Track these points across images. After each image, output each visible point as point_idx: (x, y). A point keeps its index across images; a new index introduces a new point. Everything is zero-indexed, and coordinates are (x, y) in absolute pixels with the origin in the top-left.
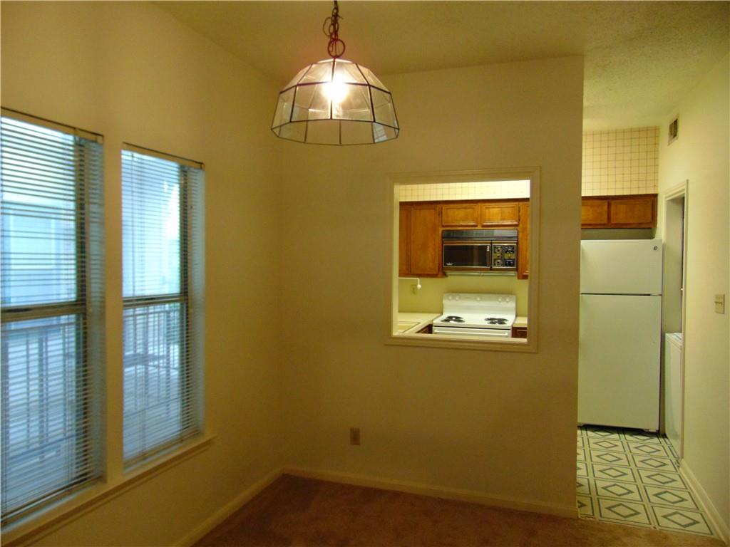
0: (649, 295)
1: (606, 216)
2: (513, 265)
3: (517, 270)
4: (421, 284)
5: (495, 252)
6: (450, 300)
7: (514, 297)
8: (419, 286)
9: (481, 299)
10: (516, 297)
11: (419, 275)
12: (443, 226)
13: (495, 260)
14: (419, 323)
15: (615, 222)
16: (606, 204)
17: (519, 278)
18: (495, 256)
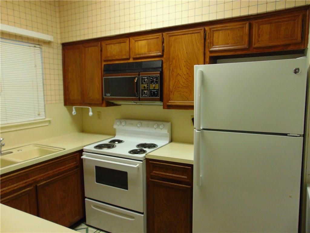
0: (286, 135)
1: (246, 39)
2: (157, 95)
3: (161, 100)
4: (92, 112)
5: (142, 83)
6: (118, 125)
7: (168, 125)
8: (91, 113)
9: (141, 125)
10: (171, 125)
11: (90, 105)
12: (105, 61)
13: (142, 90)
14: (65, 149)
15: (256, 45)
16: (247, 25)
17: (164, 108)
18: (142, 86)
